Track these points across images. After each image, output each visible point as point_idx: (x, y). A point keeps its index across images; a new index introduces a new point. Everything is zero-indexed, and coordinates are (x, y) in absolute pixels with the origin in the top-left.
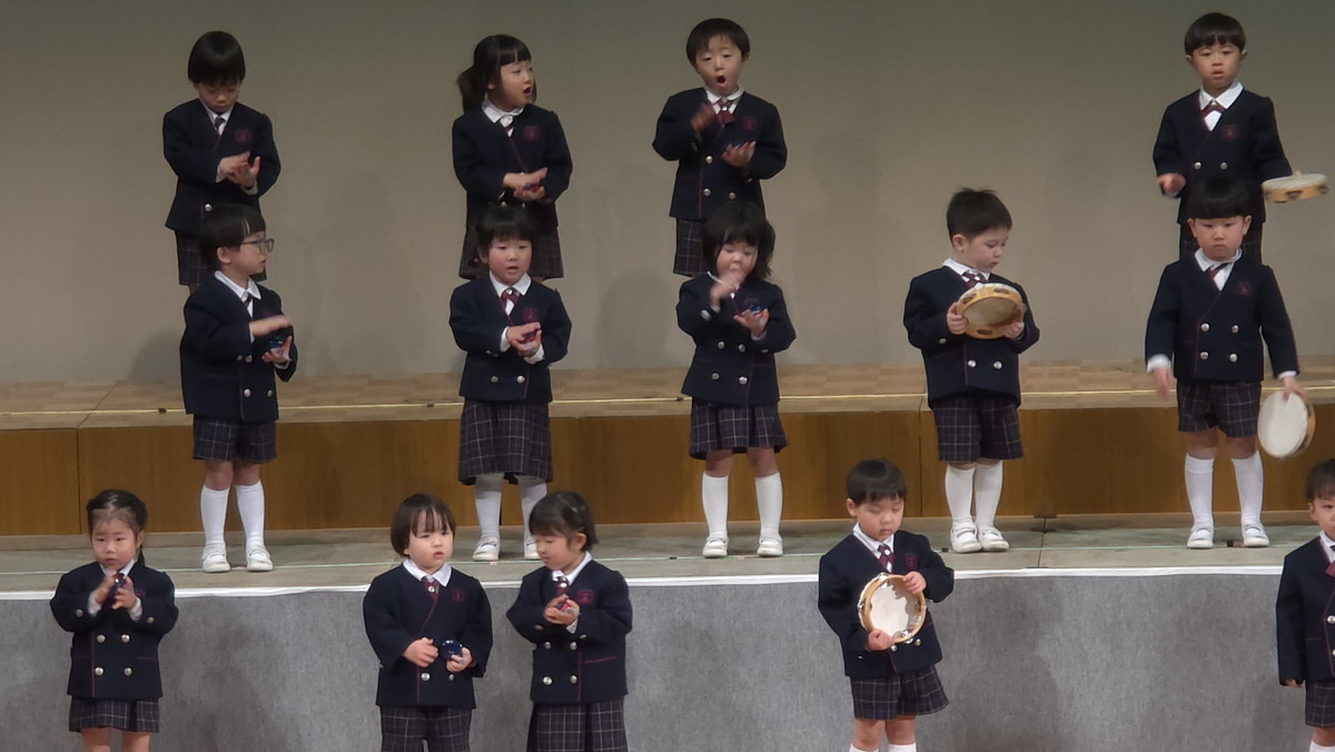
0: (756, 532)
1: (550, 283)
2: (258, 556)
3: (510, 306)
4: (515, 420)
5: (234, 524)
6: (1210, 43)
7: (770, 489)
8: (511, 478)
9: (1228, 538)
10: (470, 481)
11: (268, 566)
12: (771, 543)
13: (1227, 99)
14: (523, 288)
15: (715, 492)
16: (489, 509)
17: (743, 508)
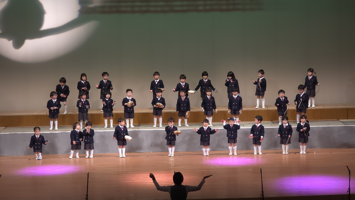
0: (110, 126)
1: (87, 100)
2: (56, 128)
3: (84, 102)
4: (84, 113)
5: (54, 125)
6: (156, 75)
7: (112, 121)
8: (84, 120)
9: (158, 126)
10: (79, 121)
11: (57, 129)
12: (112, 126)
13: (158, 81)
14: (85, 100)
15: (106, 121)
16: (81, 123)
17: (109, 123)
